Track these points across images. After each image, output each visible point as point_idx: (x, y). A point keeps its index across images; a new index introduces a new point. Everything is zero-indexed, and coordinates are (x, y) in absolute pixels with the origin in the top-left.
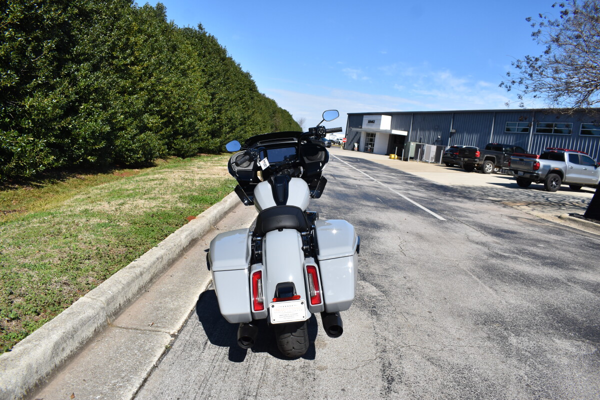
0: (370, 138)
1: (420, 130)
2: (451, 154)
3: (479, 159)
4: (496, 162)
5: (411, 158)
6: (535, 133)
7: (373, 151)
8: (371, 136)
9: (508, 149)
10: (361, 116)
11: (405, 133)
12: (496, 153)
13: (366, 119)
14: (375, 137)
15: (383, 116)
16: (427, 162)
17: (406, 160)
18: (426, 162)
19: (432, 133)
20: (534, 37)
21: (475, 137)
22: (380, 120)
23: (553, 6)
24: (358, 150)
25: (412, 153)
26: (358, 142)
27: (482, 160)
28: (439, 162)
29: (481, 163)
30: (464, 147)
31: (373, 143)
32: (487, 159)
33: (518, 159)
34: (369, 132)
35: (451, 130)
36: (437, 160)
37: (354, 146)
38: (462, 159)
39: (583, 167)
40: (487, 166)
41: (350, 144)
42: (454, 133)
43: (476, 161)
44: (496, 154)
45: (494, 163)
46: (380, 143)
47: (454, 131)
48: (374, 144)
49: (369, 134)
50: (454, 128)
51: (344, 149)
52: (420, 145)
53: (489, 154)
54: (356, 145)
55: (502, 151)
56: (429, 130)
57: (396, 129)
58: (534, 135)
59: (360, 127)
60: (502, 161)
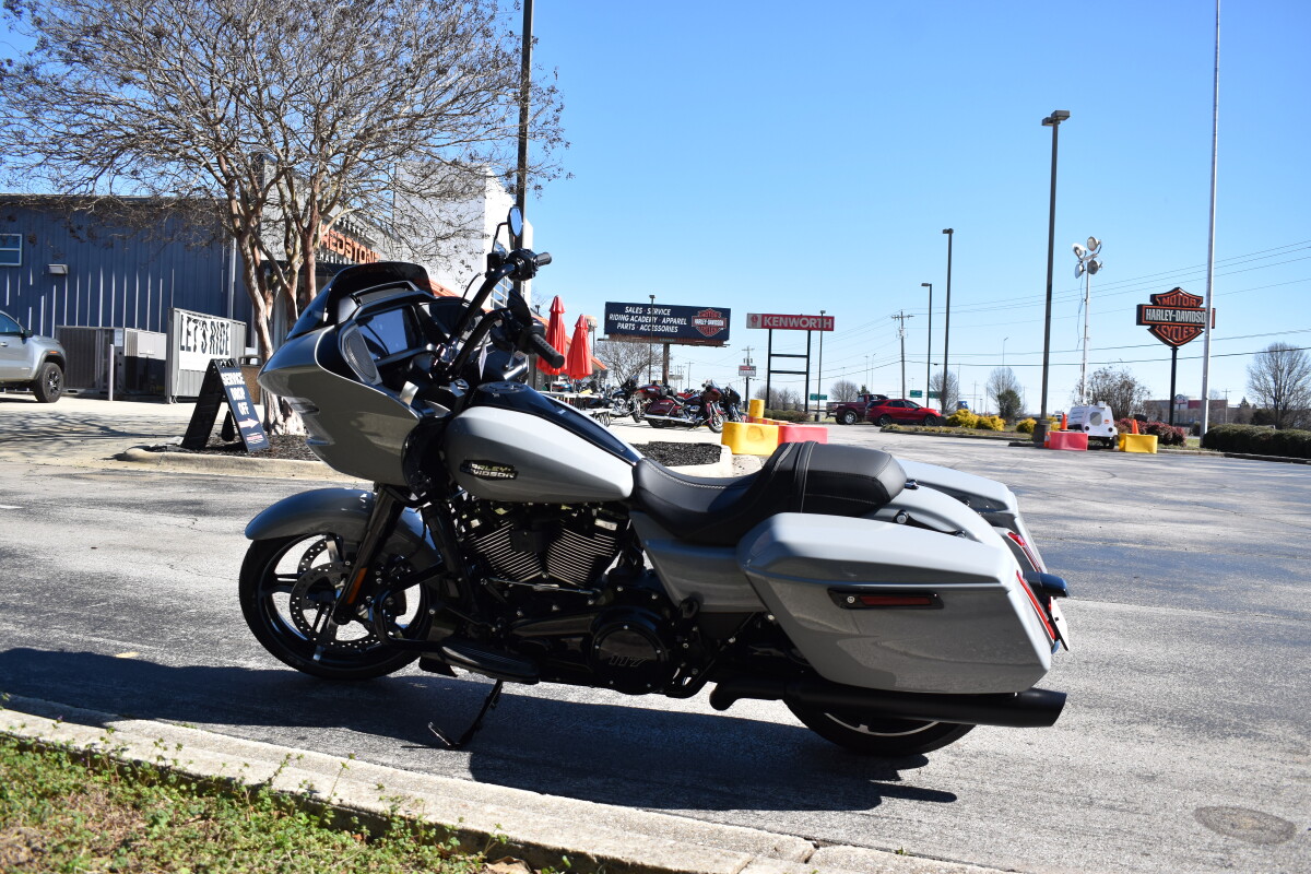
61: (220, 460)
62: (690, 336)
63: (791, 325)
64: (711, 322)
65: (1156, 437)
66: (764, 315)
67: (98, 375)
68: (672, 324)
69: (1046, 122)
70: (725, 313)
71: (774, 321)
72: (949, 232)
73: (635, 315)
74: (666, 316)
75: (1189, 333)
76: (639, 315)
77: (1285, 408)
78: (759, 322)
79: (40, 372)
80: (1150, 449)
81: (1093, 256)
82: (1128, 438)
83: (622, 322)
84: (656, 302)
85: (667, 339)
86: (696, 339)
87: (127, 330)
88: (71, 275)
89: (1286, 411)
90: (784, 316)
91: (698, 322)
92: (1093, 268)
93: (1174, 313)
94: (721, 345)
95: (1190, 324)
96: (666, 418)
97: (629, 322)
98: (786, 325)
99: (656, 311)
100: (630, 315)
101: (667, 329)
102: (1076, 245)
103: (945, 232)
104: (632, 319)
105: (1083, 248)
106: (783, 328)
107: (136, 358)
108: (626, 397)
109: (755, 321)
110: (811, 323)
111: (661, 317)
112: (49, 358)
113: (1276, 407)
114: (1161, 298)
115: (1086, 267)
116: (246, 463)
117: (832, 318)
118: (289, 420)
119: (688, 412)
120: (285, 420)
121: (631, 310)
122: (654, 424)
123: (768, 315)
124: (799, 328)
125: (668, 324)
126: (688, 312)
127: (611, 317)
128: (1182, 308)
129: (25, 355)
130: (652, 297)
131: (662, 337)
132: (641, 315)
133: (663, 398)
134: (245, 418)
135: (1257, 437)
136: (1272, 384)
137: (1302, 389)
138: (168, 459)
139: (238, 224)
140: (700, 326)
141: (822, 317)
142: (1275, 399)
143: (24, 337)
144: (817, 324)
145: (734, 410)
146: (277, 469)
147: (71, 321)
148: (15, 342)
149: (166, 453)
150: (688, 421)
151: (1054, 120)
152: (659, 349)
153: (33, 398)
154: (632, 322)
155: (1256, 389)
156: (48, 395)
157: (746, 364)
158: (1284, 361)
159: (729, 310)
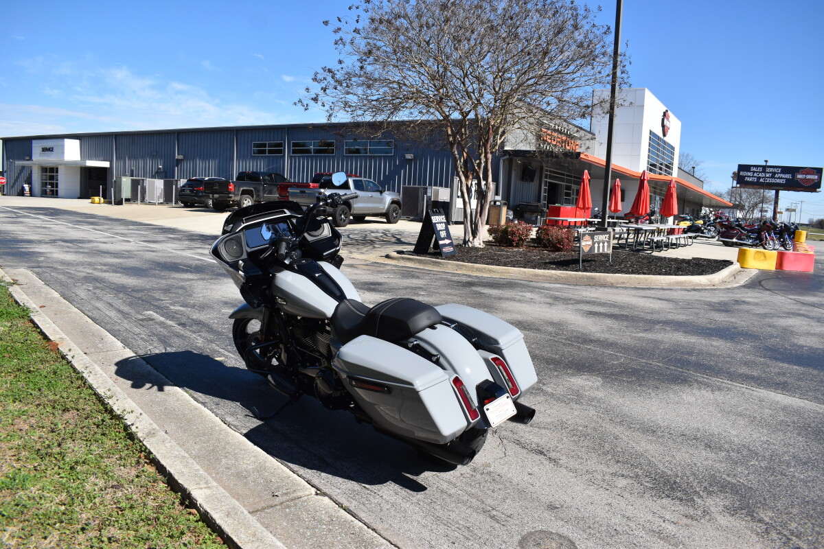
0: (48, 174)
1: (129, 159)
2: (190, 191)
3: (234, 194)
4: (255, 197)
5: (127, 200)
6: (291, 155)
7: (57, 194)
8: (50, 173)
9: (266, 178)
10: (28, 141)
11: (106, 164)
12: (253, 184)
13: (37, 147)
14: (57, 172)
15: (66, 141)
16: (154, 204)
17: (119, 203)
18: (150, 203)
19: (149, 162)
20: (337, 46)
21: (212, 164)
22: (63, 146)
23: (350, 8)
24: (31, 195)
25: (126, 192)
26: (29, 181)
27: (238, 195)
28: (172, 201)
29: (238, 198)
30: (207, 179)
31: (55, 182)
32: (244, 192)
33: (298, 191)
34: (45, 166)
35: (177, 157)
36: (167, 199)
37: (23, 188)
38: (211, 195)
39: (369, 194)
40: (245, 202)
41: (13, 187)
42: (182, 160)
43: (231, 197)
44: (254, 186)
45: (253, 197)
46: (67, 181)
47: (181, 157)
48: (57, 184)
49: (46, 168)
50: (180, 152)
51: (4, 195)
52: (138, 181)
53: (246, 187)
54: (26, 187)
55: (259, 180)
56: (143, 157)
57: (90, 159)
58: (291, 158)
59: (27, 158)
60: (261, 193)
61: (425, 260)
62: (793, 185)
64: (809, 177)
67: (419, 210)
68: (781, 178)
70: (819, 171)
73: (757, 172)
74: (778, 173)
76: (760, 172)
79: (389, 209)
83: (748, 176)
84: (768, 164)
85: (777, 187)
86: (797, 187)
87: (433, 187)
88: (415, 159)
91: (799, 176)
94: (815, 191)
96: (734, 240)
97: (752, 177)
99: (771, 170)
100: (754, 172)
101: (778, 181)
104: (755, 175)
107: (438, 201)
111: (774, 173)
112: (393, 202)
116: (436, 262)
118: (475, 239)
119: (749, 237)
120: (473, 240)
121: (755, 169)
122: (727, 244)
125: (779, 178)
126: (793, 170)
127: (741, 173)
129: (382, 201)
130: (766, 161)
131: (774, 186)
132: (761, 172)
133: (733, 229)
134: (443, 239)
138: (403, 258)
139: (451, 139)
140: (801, 179)
143: (381, 192)
146: (449, 266)
147: (409, 184)
148: (376, 194)
149: (403, 256)
150: (749, 243)
152: (772, 193)
153: (385, 220)
154: (755, 177)
156: (392, 220)
159: (822, 169)
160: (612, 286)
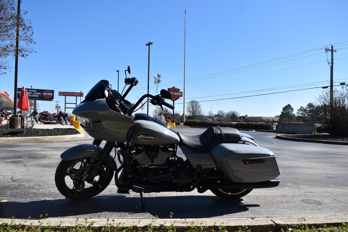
62: (42, 98)
63: (71, 95)
64: (48, 94)
65: (175, 123)
66: (63, 92)
68: (37, 95)
69: (147, 45)
70: (52, 92)
71: (66, 94)
72: (118, 71)
74: (35, 92)
75: (177, 98)
77: (195, 115)
78: (62, 94)
80: (174, 126)
81: (159, 79)
82: (169, 124)
84: (33, 88)
85: (35, 99)
86: (44, 99)
89: (195, 116)
90: (69, 93)
91: (44, 94)
92: (159, 81)
93: (173, 93)
94: (52, 100)
95: (177, 96)
96: (49, 121)
98: (70, 95)
101: (35, 96)
102: (154, 76)
103: (117, 71)
105: (156, 77)
106: (69, 96)
108: (34, 116)
109: (61, 94)
110: (77, 94)
111: (33, 92)
113: (193, 115)
114: (170, 89)
115: (157, 82)
117: (83, 93)
119: (55, 120)
122: (45, 123)
123: (65, 92)
124: (74, 96)
125: (35, 94)
126: (42, 91)
127: (18, 92)
128: (175, 92)
130: (31, 87)
131: (35, 98)
133: (47, 116)
135: (197, 123)
136: (192, 110)
137: (198, 111)
141: (81, 93)
142: (192, 113)
144: (79, 95)
145: (66, 119)
150: (55, 122)
151: (149, 44)
152: (33, 101)
155: (188, 111)
157: (57, 106)
158: (194, 104)
159: (54, 91)
160: (46, 142)
